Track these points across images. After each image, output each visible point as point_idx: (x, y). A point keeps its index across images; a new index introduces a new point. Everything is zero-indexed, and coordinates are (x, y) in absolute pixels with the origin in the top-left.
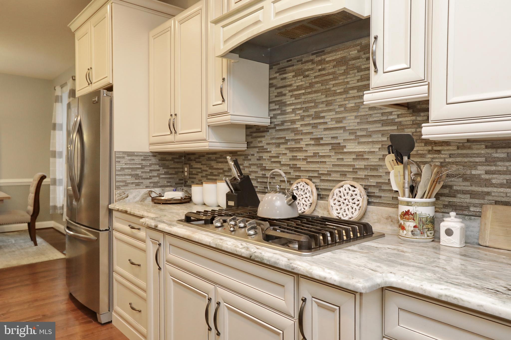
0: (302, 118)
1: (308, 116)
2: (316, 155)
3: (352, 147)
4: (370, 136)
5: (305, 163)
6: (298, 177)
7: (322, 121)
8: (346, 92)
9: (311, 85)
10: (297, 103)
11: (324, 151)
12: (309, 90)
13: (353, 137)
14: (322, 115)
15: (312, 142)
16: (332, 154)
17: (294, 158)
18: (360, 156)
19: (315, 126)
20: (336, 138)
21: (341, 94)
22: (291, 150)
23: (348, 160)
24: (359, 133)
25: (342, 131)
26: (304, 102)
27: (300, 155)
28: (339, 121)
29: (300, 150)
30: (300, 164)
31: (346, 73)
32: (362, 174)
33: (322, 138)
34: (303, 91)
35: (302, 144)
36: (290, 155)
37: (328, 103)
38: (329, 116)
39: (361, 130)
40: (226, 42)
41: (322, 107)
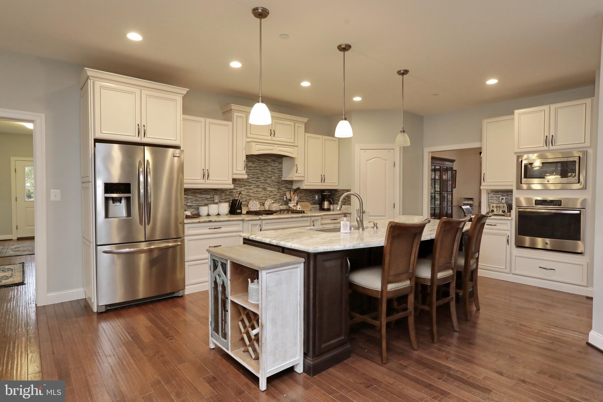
0: (252, 178)
1: (254, 177)
2: (257, 191)
3: (269, 189)
4: (274, 186)
5: (253, 194)
6: (250, 200)
7: (259, 180)
8: (268, 172)
9: (256, 167)
10: (249, 172)
11: (260, 190)
12: (255, 168)
13: (269, 186)
14: (260, 178)
15: (256, 187)
16: (263, 191)
17: (248, 192)
18: (271, 192)
19: (257, 181)
20: (264, 186)
21: (266, 172)
22: (247, 189)
23: (268, 193)
24: (271, 185)
25: (266, 184)
26: (252, 172)
27: (251, 191)
28: (265, 180)
29: (251, 189)
30: (251, 194)
31: (267, 166)
32: (272, 197)
33: (260, 186)
34: (252, 168)
35: (252, 187)
36: (246, 191)
37: (262, 174)
38: (262, 179)
39: (272, 184)
40: (258, 150)
41: (259, 175)
